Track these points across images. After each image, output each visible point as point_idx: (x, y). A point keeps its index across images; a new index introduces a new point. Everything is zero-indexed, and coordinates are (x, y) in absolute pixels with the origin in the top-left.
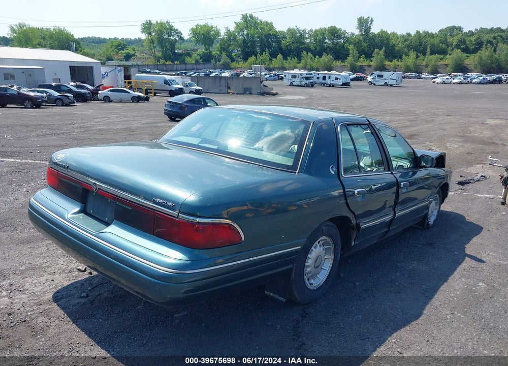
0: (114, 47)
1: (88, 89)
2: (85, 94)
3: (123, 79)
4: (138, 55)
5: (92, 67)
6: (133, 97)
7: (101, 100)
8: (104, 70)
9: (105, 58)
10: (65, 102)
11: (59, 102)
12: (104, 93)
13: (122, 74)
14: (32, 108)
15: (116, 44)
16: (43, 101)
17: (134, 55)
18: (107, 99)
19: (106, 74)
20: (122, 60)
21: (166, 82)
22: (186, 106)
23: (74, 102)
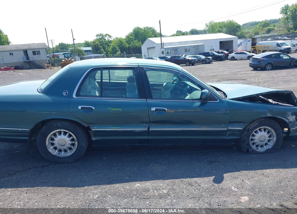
0: (261, 26)
1: (224, 53)
2: (221, 56)
3: (250, 45)
4: (276, 29)
5: (232, 41)
6: (249, 56)
7: (229, 59)
8: (239, 41)
9: (254, 34)
10: (207, 61)
11: (204, 62)
12: (231, 55)
13: (251, 42)
14: (189, 65)
15: (262, 24)
16: (195, 62)
17: (273, 29)
18: (233, 59)
19: (241, 44)
20: (264, 34)
21: (278, 45)
22: (262, 60)
23: (212, 61)
